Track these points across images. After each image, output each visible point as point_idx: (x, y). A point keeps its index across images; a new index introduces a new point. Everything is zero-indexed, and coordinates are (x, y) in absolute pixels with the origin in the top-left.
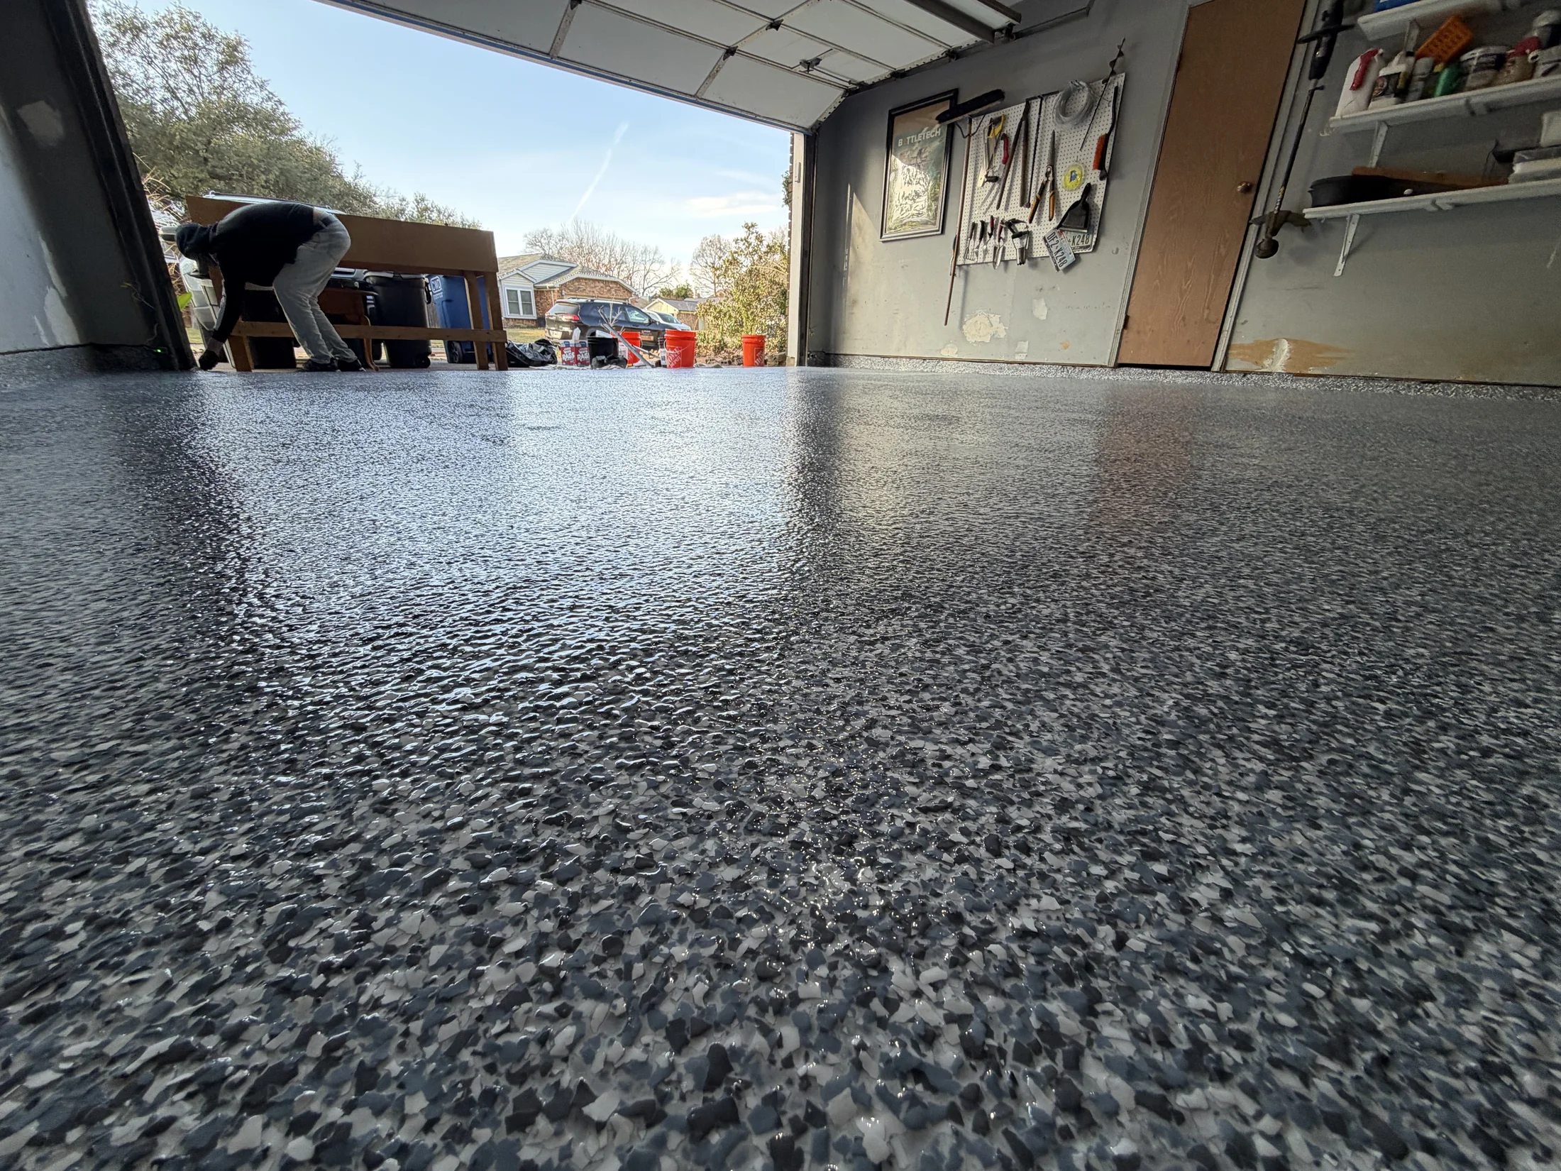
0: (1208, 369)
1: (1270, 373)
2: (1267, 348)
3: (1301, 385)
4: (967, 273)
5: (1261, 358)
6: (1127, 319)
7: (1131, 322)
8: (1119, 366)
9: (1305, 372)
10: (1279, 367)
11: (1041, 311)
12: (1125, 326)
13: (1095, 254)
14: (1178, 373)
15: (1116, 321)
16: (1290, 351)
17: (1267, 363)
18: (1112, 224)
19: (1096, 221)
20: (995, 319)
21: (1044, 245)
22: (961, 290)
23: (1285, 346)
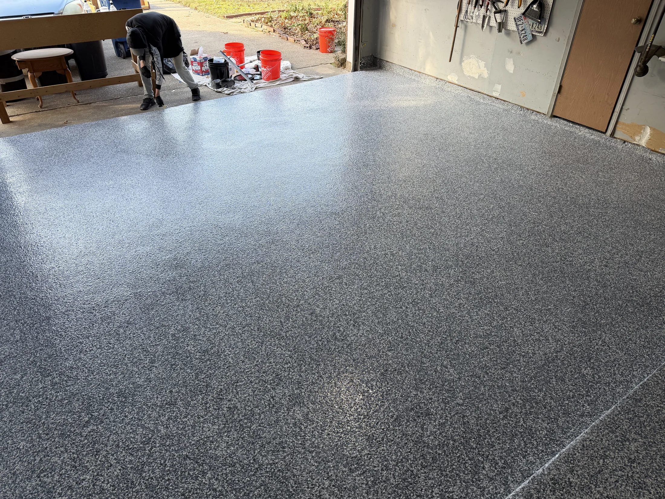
0: (605, 133)
1: (638, 145)
2: (638, 129)
3: (654, 157)
4: (466, 27)
5: (635, 134)
6: (561, 87)
7: (563, 90)
8: (553, 116)
9: (657, 150)
10: (643, 143)
11: (510, 67)
12: (559, 92)
13: (545, 37)
14: (587, 130)
15: (553, 87)
16: (651, 135)
17: (637, 138)
18: (556, 20)
19: (547, 16)
20: (482, 64)
21: (514, 23)
22: (462, 37)
23: (648, 130)
